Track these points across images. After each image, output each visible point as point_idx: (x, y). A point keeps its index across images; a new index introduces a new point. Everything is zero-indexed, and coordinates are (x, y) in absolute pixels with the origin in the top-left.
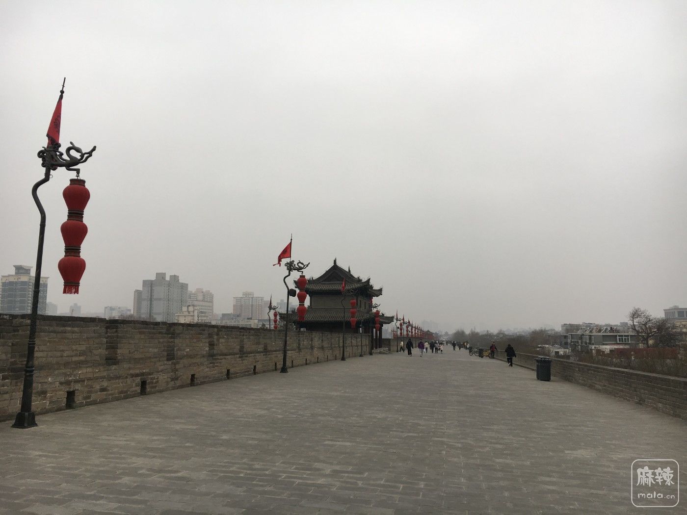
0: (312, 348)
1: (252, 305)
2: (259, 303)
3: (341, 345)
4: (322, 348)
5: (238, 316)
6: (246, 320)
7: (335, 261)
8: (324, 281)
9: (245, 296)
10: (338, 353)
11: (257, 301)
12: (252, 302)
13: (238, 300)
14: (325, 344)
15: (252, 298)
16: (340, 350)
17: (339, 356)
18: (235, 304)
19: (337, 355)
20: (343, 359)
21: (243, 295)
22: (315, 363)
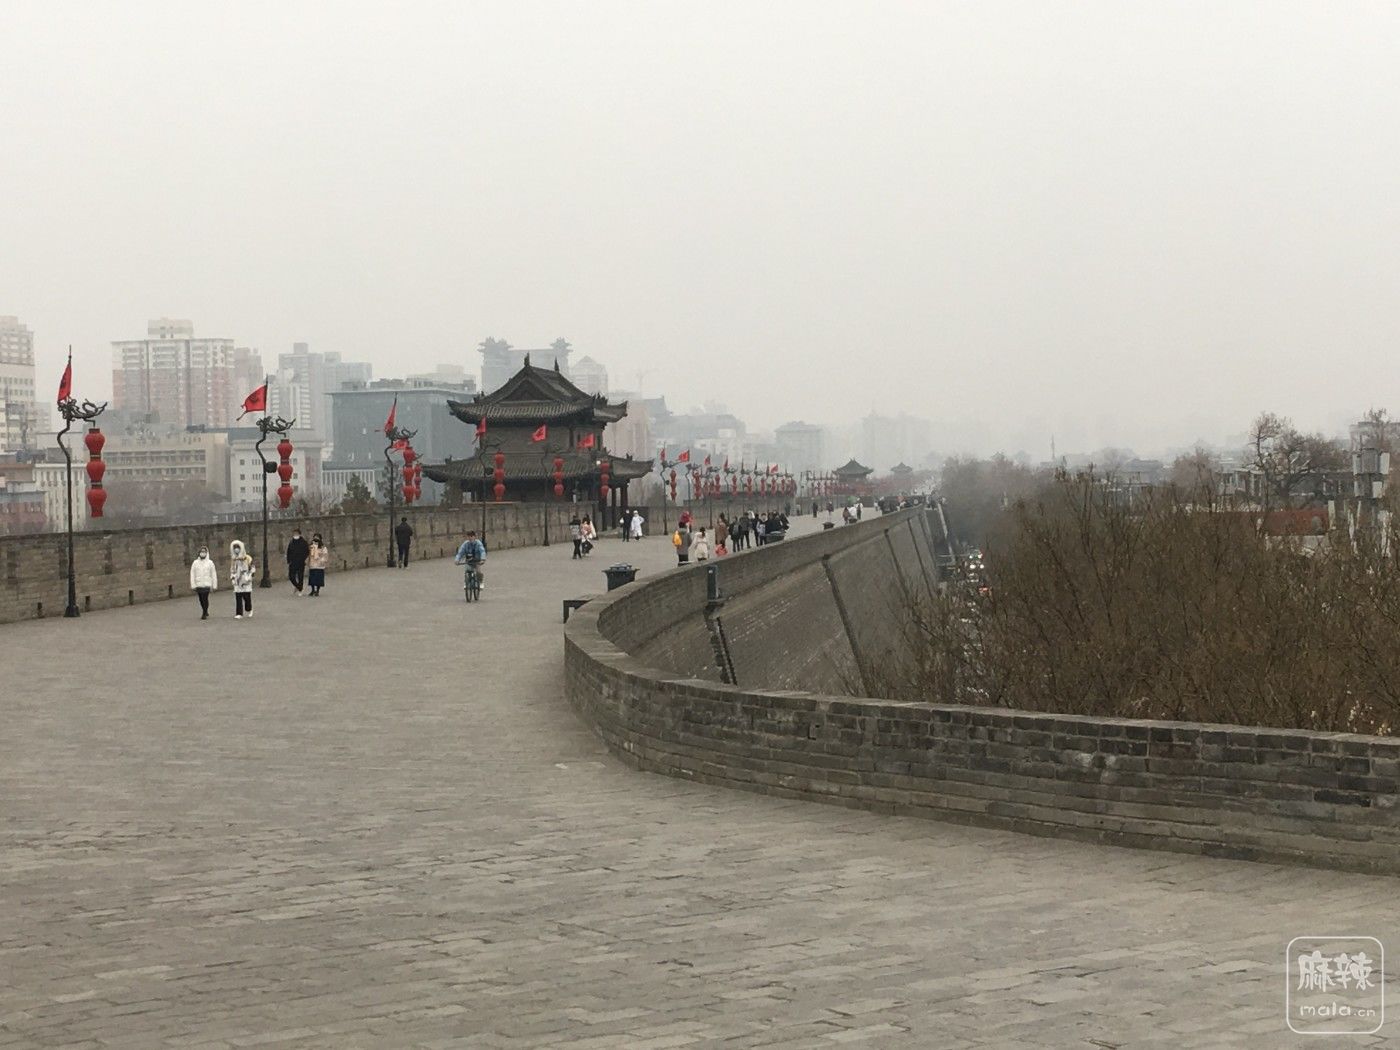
0: (505, 528)
1: (188, 371)
2: (215, 362)
3: (543, 523)
4: (517, 529)
5: (148, 419)
6: (184, 435)
7: (527, 360)
8: (506, 399)
9: (157, 337)
10: (539, 536)
11: (206, 355)
12: (188, 360)
13: (132, 352)
14: (521, 524)
15: (187, 342)
16: (541, 530)
17: (540, 538)
18: (120, 367)
19: (537, 539)
20: (546, 544)
21: (151, 331)
22: (509, 548)
